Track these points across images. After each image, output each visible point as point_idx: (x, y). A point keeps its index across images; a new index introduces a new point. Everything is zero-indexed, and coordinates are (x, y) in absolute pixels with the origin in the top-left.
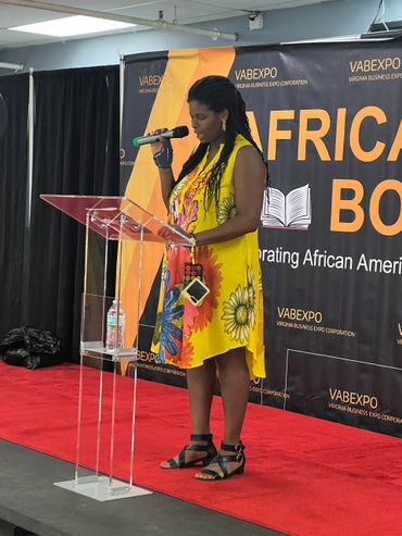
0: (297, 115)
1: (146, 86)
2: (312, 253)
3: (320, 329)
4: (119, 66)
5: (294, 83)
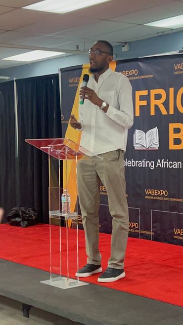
0: (149, 93)
1: (72, 83)
2: (161, 161)
3: (167, 199)
4: (58, 74)
5: (146, 77)
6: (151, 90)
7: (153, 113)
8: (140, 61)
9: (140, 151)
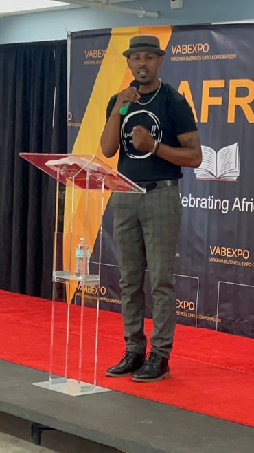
0: (227, 84)
1: (91, 59)
2: (241, 200)
3: (248, 264)
4: (66, 41)
5: (224, 57)
6: (231, 81)
7: (231, 118)
8: (214, 30)
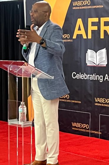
6: (101, 18)
9: (91, 67)
